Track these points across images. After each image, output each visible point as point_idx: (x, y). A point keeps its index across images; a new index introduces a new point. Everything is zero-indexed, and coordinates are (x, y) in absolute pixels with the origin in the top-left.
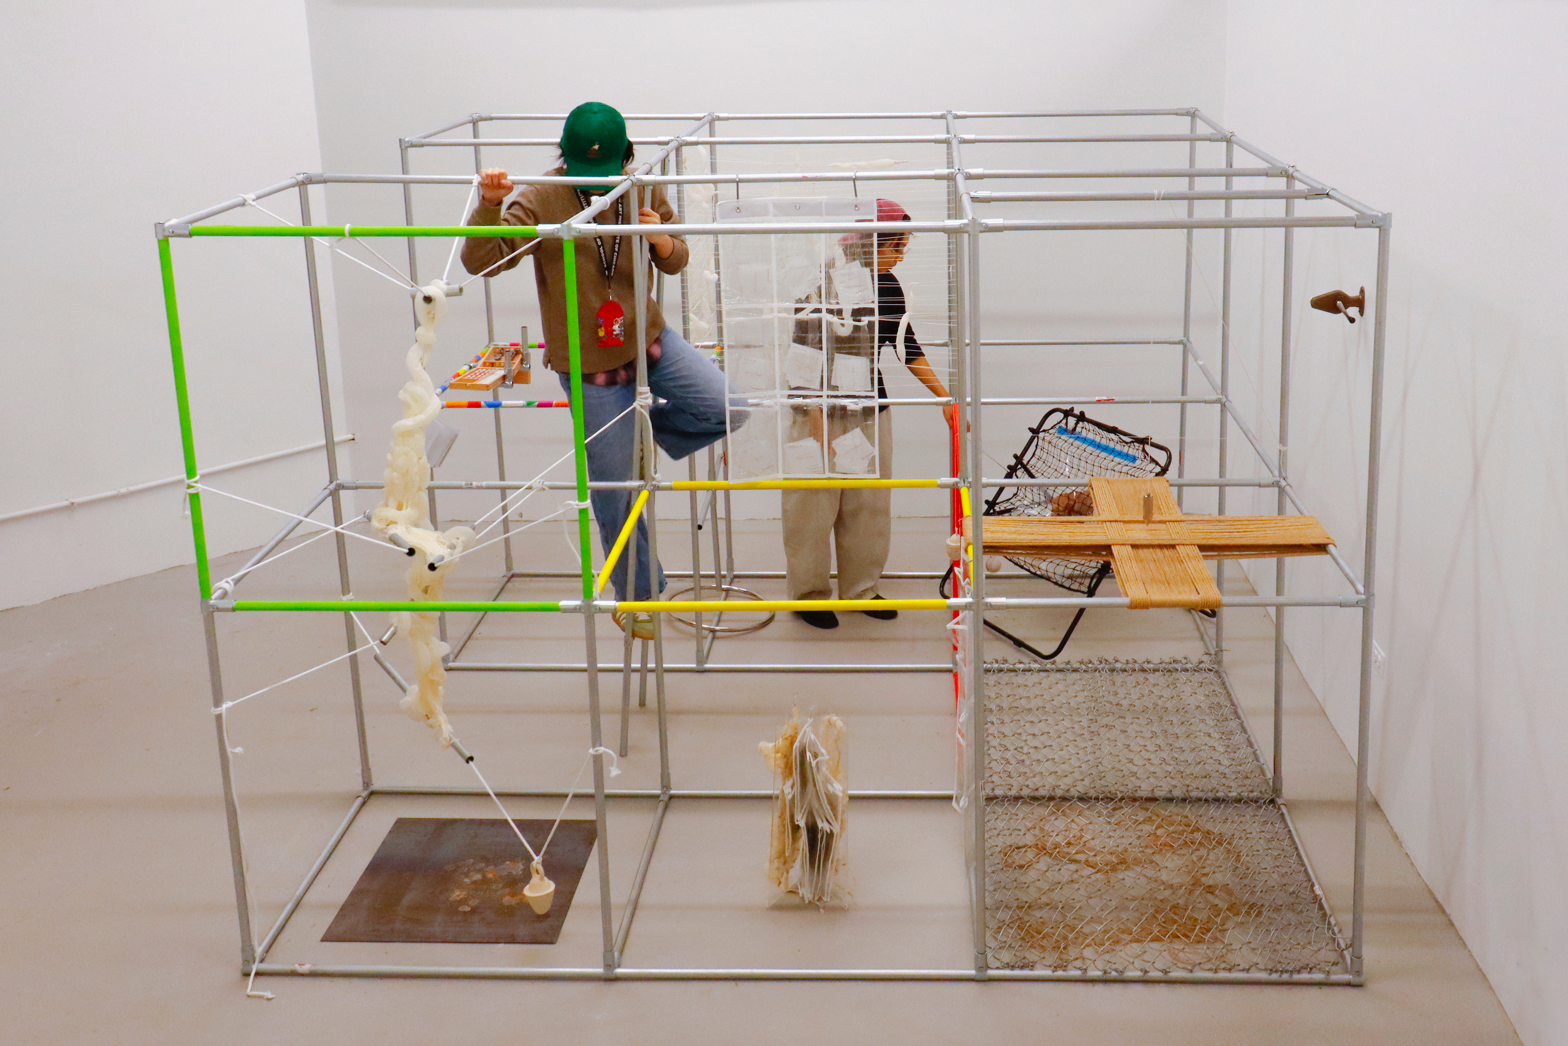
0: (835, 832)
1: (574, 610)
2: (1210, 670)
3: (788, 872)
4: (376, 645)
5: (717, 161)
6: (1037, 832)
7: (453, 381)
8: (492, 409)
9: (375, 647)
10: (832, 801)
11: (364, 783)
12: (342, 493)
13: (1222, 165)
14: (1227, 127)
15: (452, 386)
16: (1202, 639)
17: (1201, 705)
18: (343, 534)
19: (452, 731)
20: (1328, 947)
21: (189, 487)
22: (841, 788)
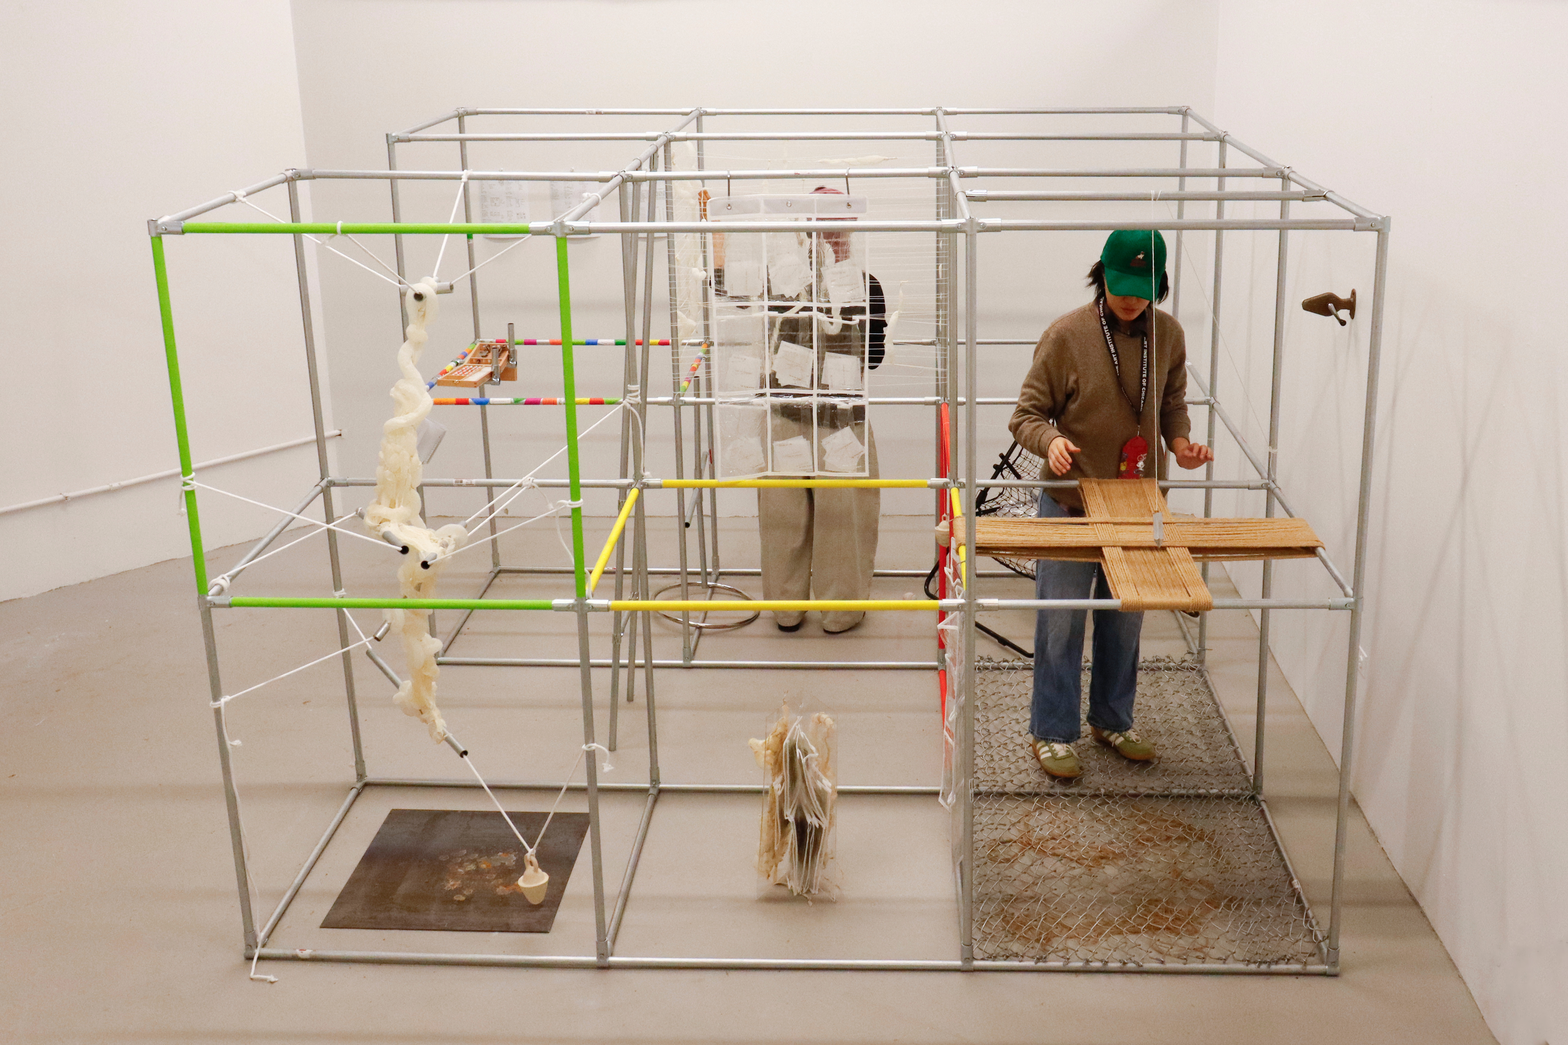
0: (824, 827)
1: (568, 608)
2: (1193, 669)
3: (776, 866)
4: (369, 642)
5: (705, 157)
6: (1021, 827)
7: (440, 378)
8: (479, 406)
9: (368, 643)
10: (821, 797)
11: (358, 775)
12: (333, 490)
13: (1214, 165)
14: (1220, 126)
15: (439, 383)
16: (1185, 638)
17: (1183, 703)
18: (334, 531)
19: (445, 725)
20: (1306, 939)
21: (185, 484)
22: (830, 785)
